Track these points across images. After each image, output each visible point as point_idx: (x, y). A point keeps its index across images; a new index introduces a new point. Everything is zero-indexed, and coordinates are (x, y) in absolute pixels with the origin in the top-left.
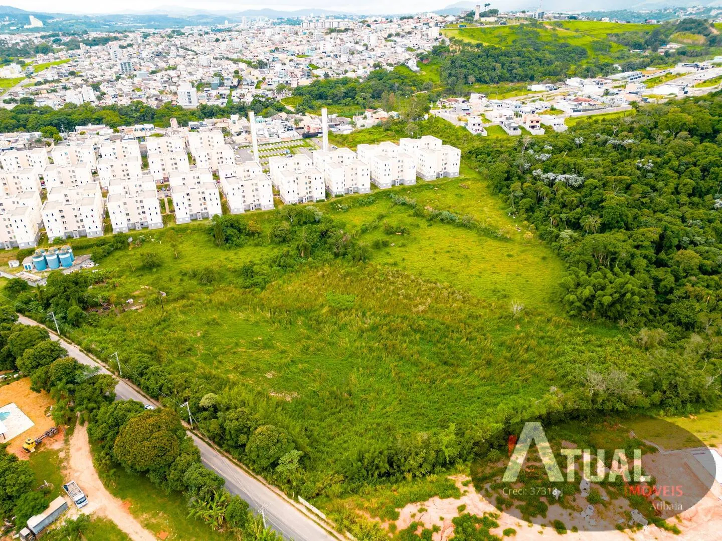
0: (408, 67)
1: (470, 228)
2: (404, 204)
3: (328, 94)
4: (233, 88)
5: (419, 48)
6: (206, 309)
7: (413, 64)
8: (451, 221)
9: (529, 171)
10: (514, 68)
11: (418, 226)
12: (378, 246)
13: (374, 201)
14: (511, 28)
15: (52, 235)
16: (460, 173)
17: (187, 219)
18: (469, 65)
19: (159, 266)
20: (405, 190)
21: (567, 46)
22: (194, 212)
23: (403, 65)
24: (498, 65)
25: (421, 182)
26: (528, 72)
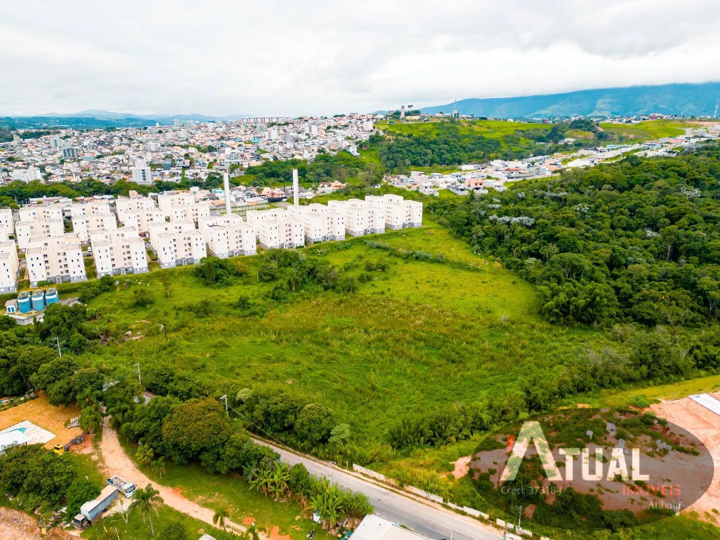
0: (349, 153)
1: (443, 263)
2: (378, 247)
3: (280, 172)
4: (185, 168)
5: (357, 138)
6: (210, 335)
7: (353, 150)
8: (426, 259)
9: (486, 216)
10: (443, 154)
11: (396, 263)
12: (362, 279)
13: (350, 246)
14: (434, 124)
15: (34, 280)
16: (423, 223)
17: (173, 265)
18: (404, 150)
19: (151, 303)
20: (376, 237)
21: (483, 138)
22: (179, 258)
23: (345, 150)
24: (429, 151)
25: (389, 231)
26: (456, 157)
